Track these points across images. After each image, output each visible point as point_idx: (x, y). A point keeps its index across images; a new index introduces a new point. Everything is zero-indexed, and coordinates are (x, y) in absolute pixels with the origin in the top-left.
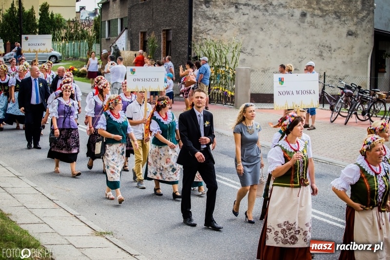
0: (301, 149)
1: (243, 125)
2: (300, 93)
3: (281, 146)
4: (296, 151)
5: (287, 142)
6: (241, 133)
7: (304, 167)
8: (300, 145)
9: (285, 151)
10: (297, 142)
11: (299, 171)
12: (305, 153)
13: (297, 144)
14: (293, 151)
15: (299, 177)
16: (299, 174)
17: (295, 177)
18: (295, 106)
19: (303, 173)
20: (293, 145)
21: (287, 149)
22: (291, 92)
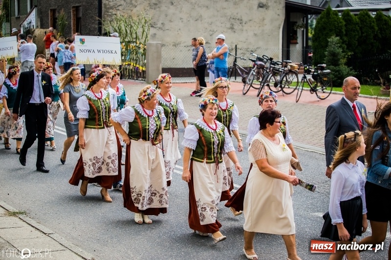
0: (104, 98)
1: (71, 86)
2: (102, 52)
3: (86, 95)
4: (99, 99)
5: (93, 91)
6: (70, 93)
7: (106, 112)
8: (103, 94)
9: (90, 99)
10: (101, 92)
11: (102, 116)
12: (107, 100)
13: (100, 94)
14: (96, 99)
15: (103, 120)
16: (103, 118)
17: (99, 120)
18: (96, 62)
19: (106, 117)
20: (97, 95)
21: (92, 98)
22: (92, 50)
